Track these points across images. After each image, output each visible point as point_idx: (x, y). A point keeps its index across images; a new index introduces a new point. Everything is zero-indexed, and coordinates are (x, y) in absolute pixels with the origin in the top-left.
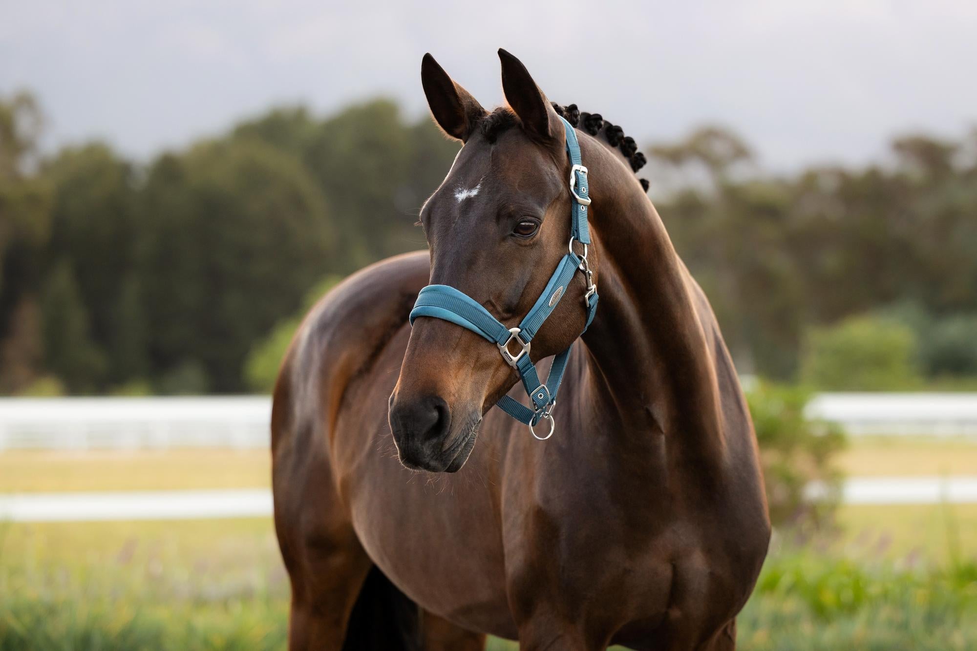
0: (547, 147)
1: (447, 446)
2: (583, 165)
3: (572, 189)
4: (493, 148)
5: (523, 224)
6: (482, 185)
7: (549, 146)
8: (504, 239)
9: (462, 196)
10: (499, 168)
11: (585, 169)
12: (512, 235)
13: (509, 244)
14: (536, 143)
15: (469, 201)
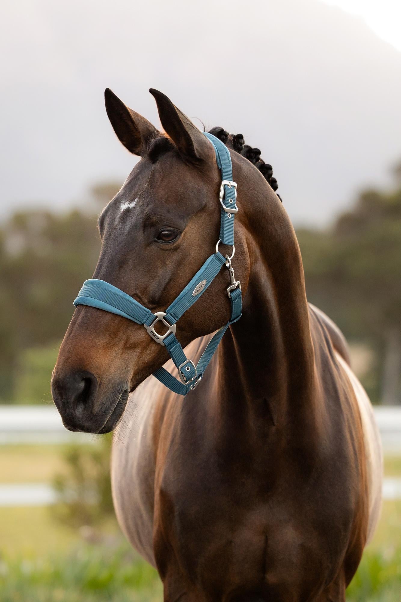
0: (197, 167)
1: (96, 409)
2: (234, 181)
3: (221, 200)
4: (153, 166)
5: (164, 232)
6: (139, 199)
7: (198, 166)
8: (149, 244)
9: (124, 207)
10: (152, 185)
11: (235, 184)
12: (155, 241)
13: (154, 248)
14: (188, 164)
15: (128, 211)
